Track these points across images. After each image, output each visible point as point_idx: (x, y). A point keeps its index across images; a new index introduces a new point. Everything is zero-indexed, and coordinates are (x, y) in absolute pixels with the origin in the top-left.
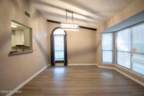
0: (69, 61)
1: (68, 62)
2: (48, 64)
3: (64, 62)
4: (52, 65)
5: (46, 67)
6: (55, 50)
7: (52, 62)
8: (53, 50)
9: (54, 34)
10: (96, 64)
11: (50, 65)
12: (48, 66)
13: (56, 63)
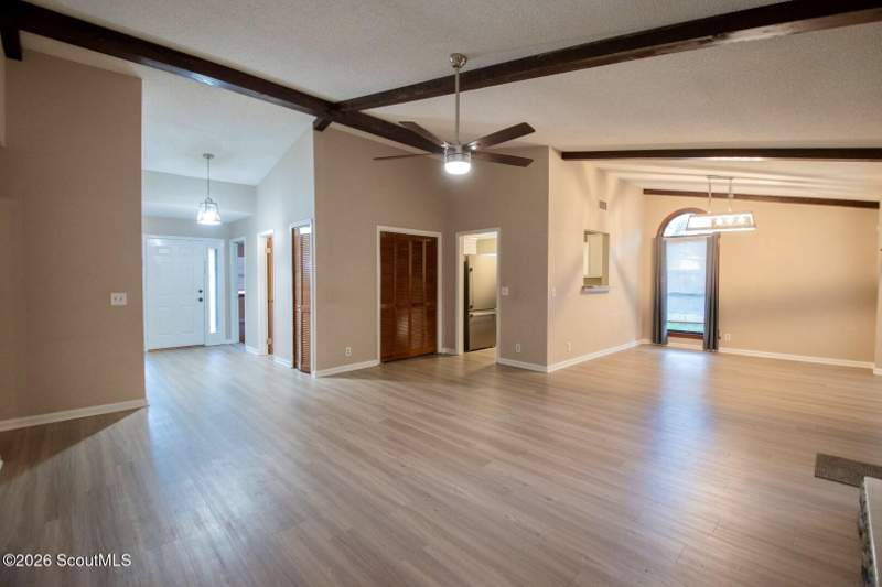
0: (726, 335)
1: (720, 342)
2: (643, 337)
3: (706, 336)
4: (654, 340)
5: (634, 344)
6: (669, 291)
7: (658, 332)
8: (663, 290)
9: (665, 235)
10: (872, 365)
11: (647, 341)
12: (640, 342)
13: (670, 338)
